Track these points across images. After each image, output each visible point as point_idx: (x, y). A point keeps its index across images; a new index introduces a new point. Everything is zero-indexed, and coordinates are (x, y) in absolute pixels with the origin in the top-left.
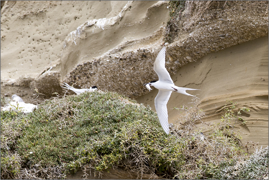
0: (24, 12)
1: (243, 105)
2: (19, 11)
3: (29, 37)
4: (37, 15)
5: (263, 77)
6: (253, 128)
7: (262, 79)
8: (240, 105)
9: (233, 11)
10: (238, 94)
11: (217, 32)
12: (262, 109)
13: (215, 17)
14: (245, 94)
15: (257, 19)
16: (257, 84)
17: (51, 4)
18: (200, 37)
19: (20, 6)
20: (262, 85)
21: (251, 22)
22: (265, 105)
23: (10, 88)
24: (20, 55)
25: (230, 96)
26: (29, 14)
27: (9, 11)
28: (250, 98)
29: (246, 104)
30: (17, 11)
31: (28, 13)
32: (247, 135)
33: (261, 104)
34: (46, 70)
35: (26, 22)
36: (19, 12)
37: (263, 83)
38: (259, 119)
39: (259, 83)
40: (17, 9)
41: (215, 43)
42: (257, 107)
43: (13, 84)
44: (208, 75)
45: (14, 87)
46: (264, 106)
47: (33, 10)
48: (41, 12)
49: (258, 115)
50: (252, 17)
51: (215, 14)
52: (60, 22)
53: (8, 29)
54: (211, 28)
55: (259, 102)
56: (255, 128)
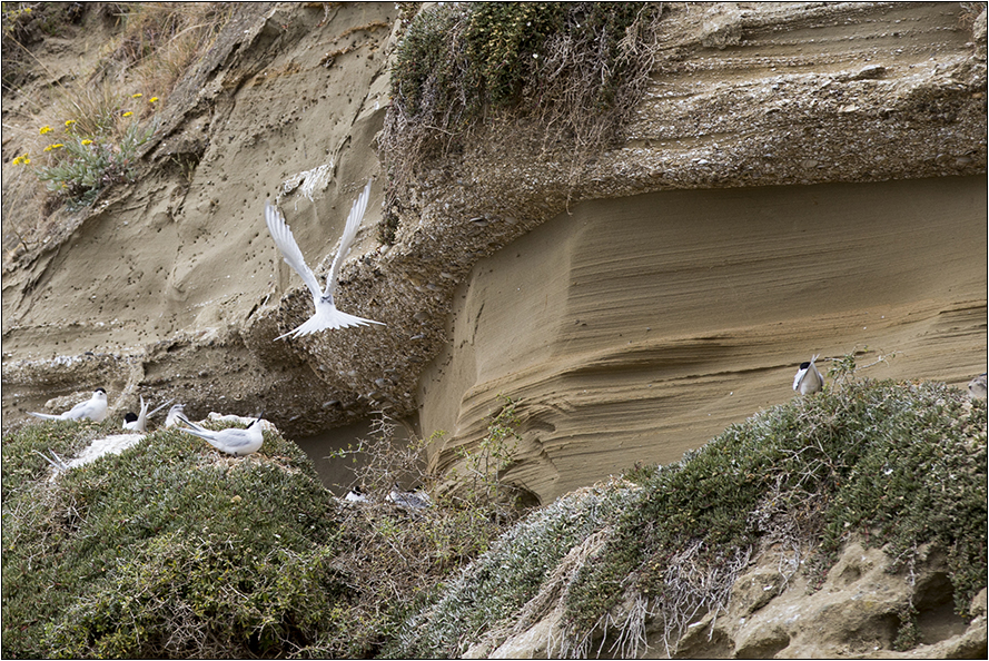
0: (255, 129)
1: (538, 401)
2: (243, 126)
3: (268, 195)
4: (280, 131)
5: (581, 318)
6: (564, 459)
7: (578, 322)
8: (535, 401)
9: (478, 157)
10: (529, 371)
11: (462, 212)
12: (576, 407)
13: (448, 174)
14: (543, 370)
15: (534, 171)
16: (569, 337)
17: (304, 99)
18: (435, 228)
19: (244, 112)
20: (581, 338)
21: (522, 180)
22: (585, 395)
23: (207, 354)
24: (249, 249)
25: (514, 377)
26: (263, 133)
27: (223, 129)
28: (551, 381)
29: (545, 398)
30: (238, 127)
31: (262, 130)
32: (553, 482)
33: (576, 392)
34: (259, 303)
35: (260, 154)
36: (243, 130)
37: (584, 333)
38: (576, 433)
39: (573, 335)
40: (240, 121)
41: (475, 236)
42: (567, 403)
43: (212, 343)
44: (480, 321)
45: (216, 351)
46: (583, 398)
47: (272, 121)
48: (286, 123)
49: (573, 424)
50: (521, 169)
51: (447, 167)
52: (326, 147)
53: (225, 179)
54: (447, 205)
55: (571, 389)
56: (569, 458)
